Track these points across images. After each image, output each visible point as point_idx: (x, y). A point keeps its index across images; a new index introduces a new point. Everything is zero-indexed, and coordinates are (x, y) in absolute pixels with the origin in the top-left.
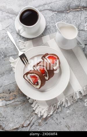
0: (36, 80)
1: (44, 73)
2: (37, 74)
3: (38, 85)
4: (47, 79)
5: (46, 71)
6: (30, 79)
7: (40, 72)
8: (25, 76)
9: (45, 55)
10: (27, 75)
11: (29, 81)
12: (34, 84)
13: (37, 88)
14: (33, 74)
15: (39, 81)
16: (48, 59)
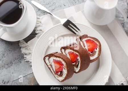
0: (60, 67)
1: (75, 62)
2: (64, 60)
3: (61, 75)
4: (77, 71)
5: (78, 60)
6: (53, 64)
7: (69, 58)
8: (47, 58)
9: (83, 36)
10: (49, 58)
11: (50, 66)
12: (56, 73)
13: (59, 80)
14: (58, 59)
15: (65, 72)
16: (85, 42)
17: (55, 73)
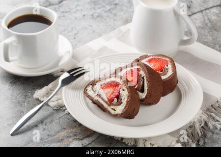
5: (141, 75)
11: (96, 98)
12: (110, 102)
17: (108, 105)
